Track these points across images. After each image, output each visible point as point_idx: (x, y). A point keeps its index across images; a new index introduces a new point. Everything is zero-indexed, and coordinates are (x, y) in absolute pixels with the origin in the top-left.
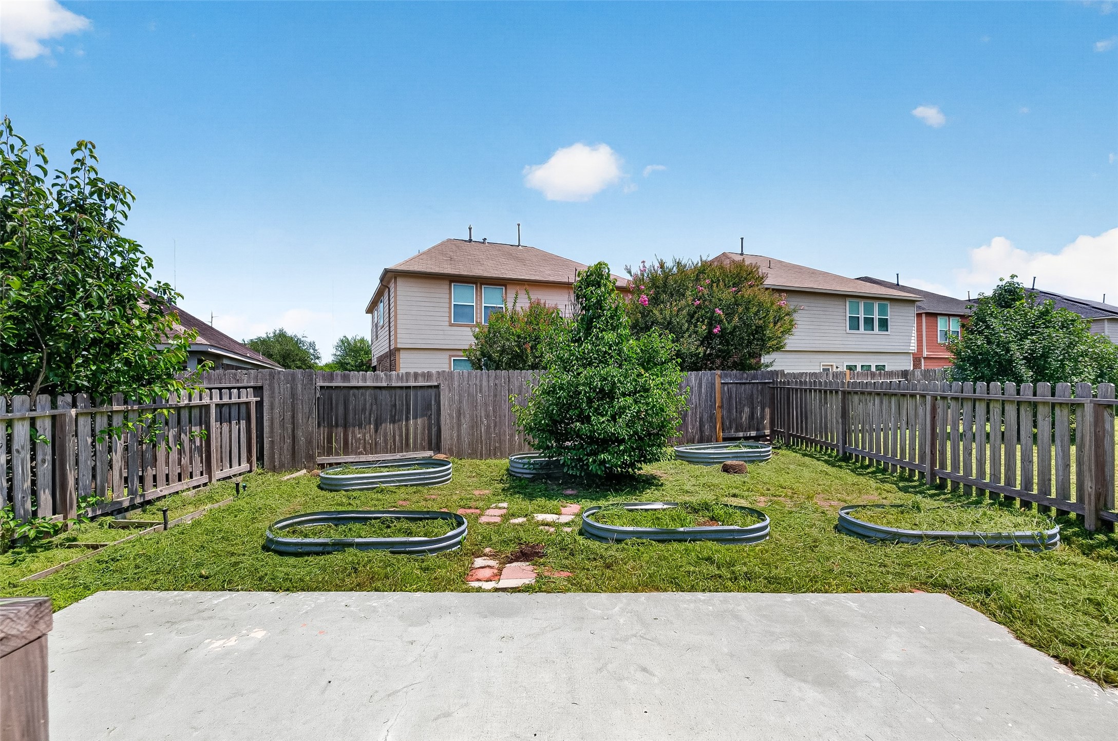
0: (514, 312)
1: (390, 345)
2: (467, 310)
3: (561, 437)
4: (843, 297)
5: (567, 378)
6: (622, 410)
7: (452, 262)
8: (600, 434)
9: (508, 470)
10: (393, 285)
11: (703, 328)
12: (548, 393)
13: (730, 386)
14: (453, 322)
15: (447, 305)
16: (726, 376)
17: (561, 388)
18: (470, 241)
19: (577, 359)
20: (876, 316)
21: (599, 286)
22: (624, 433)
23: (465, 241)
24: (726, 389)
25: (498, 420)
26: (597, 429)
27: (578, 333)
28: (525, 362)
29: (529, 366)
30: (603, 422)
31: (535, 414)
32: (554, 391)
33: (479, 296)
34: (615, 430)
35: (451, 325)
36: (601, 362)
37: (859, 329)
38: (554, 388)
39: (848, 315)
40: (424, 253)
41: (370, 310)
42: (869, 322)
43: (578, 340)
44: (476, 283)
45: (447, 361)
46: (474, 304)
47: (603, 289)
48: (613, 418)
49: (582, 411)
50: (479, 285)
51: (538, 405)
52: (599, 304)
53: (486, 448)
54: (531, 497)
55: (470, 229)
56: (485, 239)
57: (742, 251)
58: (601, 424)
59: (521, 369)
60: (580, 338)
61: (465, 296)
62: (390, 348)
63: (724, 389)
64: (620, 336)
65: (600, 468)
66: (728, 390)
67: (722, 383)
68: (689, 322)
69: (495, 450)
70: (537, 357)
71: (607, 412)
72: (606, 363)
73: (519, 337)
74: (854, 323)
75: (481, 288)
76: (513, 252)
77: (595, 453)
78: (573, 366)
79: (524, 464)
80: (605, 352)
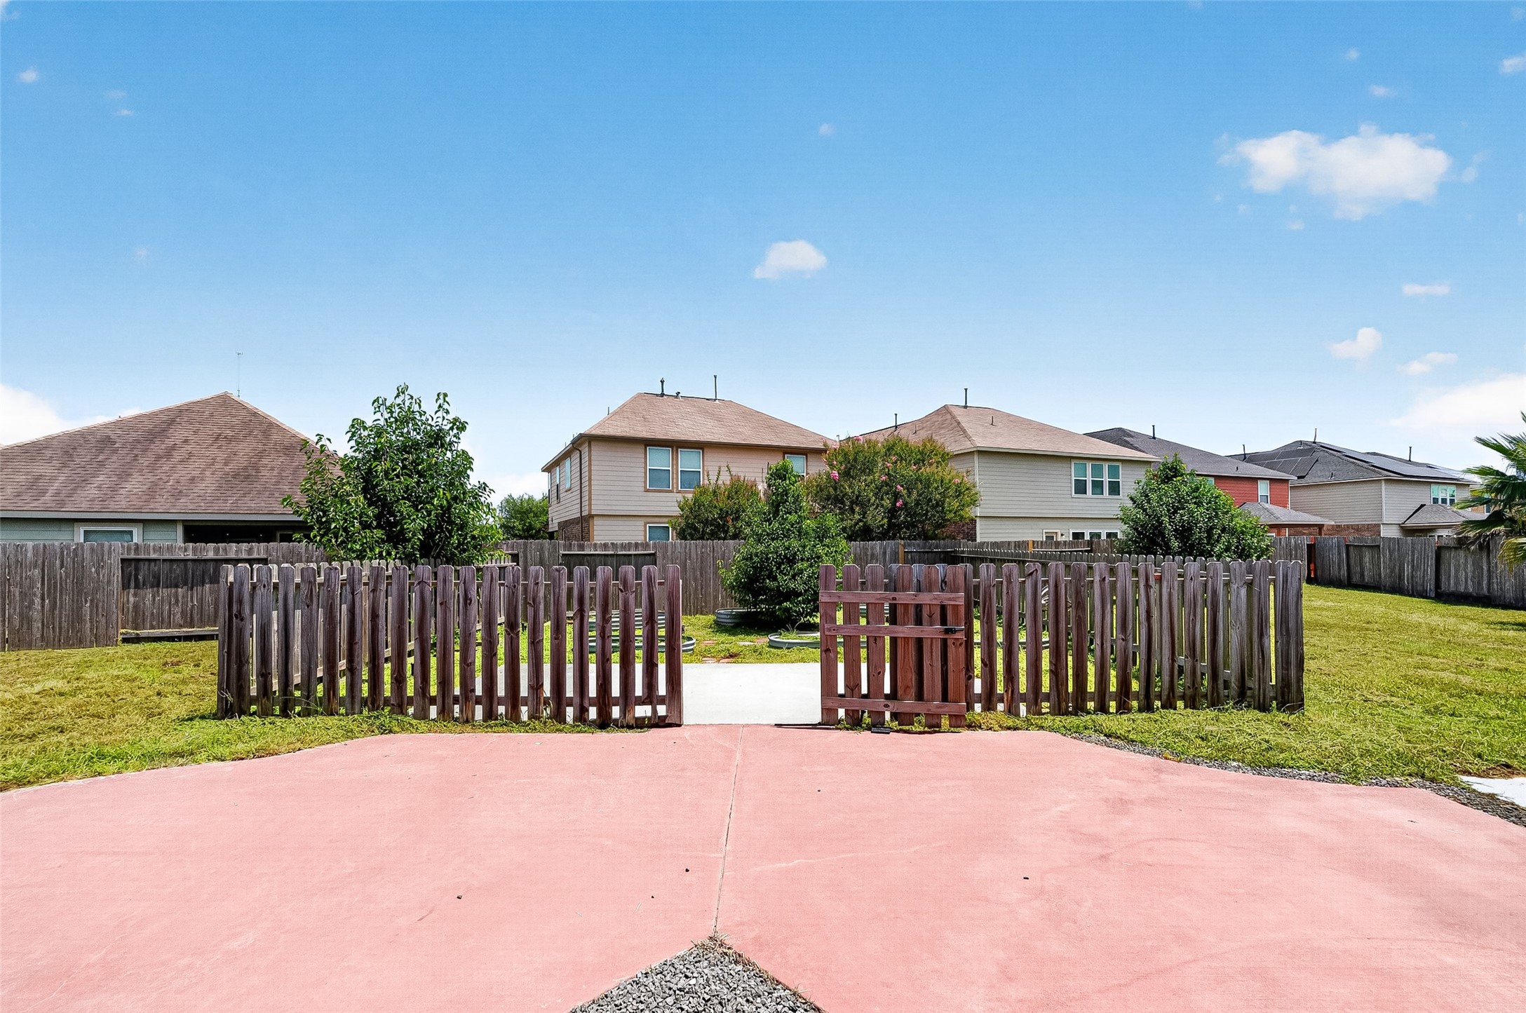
0: (717, 487)
1: (581, 512)
2: (664, 475)
3: (756, 594)
4: (1069, 458)
5: (761, 548)
6: (801, 572)
7: (647, 423)
8: (783, 589)
9: (714, 621)
10: (587, 449)
11: (887, 503)
12: (747, 560)
13: (913, 554)
14: (648, 488)
15: (643, 470)
16: (909, 545)
17: (756, 556)
18: (663, 395)
19: (768, 535)
20: (1106, 479)
21: (785, 480)
22: (801, 588)
23: (657, 395)
24: (909, 557)
25: (704, 583)
26: (783, 585)
27: (769, 515)
28: (726, 532)
29: (730, 536)
30: (786, 580)
31: (737, 575)
32: (751, 558)
33: (675, 459)
34: (795, 586)
35: (647, 491)
36: (785, 536)
37: (1086, 493)
38: (751, 555)
39: (1073, 478)
40: (616, 413)
41: (549, 469)
42: (1098, 486)
43: (769, 520)
44: (672, 447)
45: (643, 528)
46: (670, 469)
47: (788, 482)
48: (794, 577)
49: (771, 572)
50: (675, 449)
51: (739, 568)
52: (786, 492)
53: (694, 607)
54: (734, 635)
55: (662, 382)
56: (679, 393)
57: (966, 403)
58: (784, 581)
59: (724, 539)
60: (770, 518)
61: (659, 460)
62: (581, 514)
63: (908, 557)
64: (800, 517)
65: (784, 614)
66: (912, 558)
67: (905, 552)
68: (876, 495)
69: (701, 608)
70: (737, 528)
71: (789, 573)
72: (788, 537)
73: (721, 510)
74: (1080, 488)
75: (677, 452)
76: (710, 406)
77: (780, 603)
78: (765, 540)
79: (727, 615)
80: (789, 529)
